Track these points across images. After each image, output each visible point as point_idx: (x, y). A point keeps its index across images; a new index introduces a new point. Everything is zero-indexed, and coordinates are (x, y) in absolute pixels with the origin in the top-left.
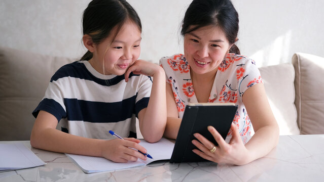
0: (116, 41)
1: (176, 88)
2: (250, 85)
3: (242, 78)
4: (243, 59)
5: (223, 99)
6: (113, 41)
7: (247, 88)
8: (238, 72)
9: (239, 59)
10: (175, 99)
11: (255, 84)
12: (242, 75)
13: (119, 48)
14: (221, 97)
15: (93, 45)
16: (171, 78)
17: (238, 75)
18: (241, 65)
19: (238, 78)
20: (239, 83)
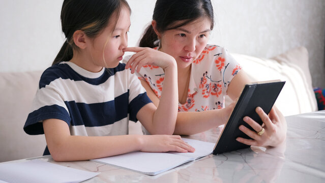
0: (117, 29)
1: (154, 85)
2: (235, 72)
3: (224, 67)
4: (218, 48)
5: (206, 91)
6: (114, 29)
7: (232, 77)
8: (217, 62)
9: (214, 48)
10: (157, 96)
11: (239, 71)
12: (223, 64)
13: (117, 37)
14: (204, 91)
15: (85, 41)
16: (145, 75)
17: (217, 66)
18: (218, 54)
19: (220, 68)
20: (222, 72)
